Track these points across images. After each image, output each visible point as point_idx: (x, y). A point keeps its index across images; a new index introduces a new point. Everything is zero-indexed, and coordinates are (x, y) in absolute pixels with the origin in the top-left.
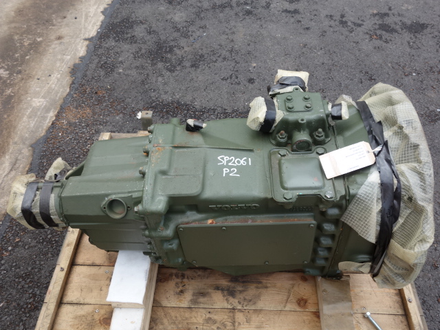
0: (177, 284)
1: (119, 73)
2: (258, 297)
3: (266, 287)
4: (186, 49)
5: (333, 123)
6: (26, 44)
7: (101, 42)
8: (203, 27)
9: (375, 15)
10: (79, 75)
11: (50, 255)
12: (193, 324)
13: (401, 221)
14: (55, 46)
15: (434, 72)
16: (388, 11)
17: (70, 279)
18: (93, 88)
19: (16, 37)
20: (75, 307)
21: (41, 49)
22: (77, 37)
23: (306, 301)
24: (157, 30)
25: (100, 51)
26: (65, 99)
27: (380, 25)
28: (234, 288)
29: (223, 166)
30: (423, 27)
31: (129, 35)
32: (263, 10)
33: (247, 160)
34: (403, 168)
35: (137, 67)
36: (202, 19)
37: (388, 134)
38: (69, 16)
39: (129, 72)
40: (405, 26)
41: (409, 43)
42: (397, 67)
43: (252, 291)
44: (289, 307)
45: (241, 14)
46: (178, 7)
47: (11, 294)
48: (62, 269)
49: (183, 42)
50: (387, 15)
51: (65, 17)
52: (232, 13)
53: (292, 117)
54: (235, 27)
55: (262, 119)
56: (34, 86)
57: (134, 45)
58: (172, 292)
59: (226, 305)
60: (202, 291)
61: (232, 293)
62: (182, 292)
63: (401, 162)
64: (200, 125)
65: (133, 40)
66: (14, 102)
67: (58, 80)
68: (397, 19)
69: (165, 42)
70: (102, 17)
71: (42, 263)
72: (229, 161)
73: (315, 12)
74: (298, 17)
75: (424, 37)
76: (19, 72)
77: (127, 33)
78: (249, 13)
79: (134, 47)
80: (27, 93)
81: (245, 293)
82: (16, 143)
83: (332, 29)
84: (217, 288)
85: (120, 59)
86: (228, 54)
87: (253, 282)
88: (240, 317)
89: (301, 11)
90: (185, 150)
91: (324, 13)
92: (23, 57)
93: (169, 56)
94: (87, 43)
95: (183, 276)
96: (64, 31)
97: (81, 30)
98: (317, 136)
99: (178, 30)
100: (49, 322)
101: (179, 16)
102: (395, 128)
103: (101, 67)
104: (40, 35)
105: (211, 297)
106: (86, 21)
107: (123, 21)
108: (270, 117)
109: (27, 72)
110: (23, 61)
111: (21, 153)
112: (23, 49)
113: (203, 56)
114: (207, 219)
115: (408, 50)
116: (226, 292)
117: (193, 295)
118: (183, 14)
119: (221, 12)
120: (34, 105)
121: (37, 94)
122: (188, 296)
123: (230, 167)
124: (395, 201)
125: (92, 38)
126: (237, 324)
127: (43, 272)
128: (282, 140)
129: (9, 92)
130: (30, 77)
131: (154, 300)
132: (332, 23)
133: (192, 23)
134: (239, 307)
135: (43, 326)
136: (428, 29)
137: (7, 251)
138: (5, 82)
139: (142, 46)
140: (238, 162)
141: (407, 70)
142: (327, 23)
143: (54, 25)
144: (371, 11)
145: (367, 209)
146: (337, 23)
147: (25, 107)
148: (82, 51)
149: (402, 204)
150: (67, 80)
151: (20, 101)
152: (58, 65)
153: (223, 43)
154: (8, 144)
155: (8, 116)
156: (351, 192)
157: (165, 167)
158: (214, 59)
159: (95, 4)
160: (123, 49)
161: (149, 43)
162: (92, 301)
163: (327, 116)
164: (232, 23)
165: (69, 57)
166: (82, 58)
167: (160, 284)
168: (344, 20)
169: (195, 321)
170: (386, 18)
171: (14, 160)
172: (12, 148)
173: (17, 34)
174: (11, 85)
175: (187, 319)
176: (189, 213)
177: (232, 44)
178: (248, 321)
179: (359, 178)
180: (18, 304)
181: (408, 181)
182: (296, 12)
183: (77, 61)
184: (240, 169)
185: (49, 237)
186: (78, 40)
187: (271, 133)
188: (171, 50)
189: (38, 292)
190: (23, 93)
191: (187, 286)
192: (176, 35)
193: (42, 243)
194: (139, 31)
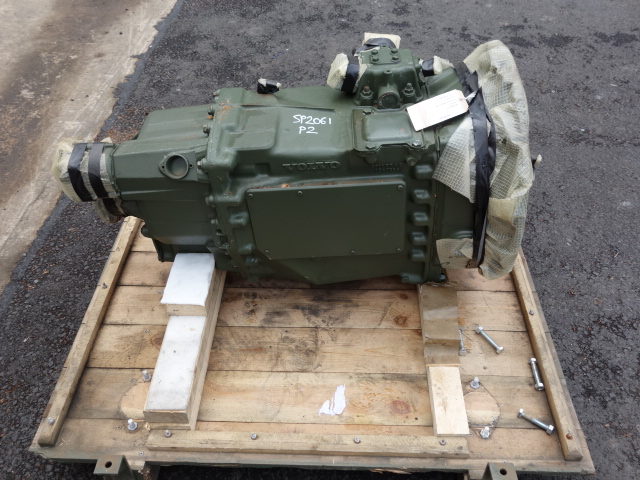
0: (247, 303)
1: (177, 93)
2: (347, 315)
3: (357, 306)
4: (263, 66)
5: (424, 79)
6: (56, 62)
7: (153, 59)
8: (286, 42)
9: (505, 28)
10: (125, 95)
11: (87, 287)
12: (266, 343)
13: (497, 170)
14: (94, 64)
15: (579, 89)
16: (522, 23)
17: (115, 300)
18: (142, 109)
19: (44, 55)
20: (121, 327)
21: (76, 68)
22: (123, 54)
23: (405, 319)
24: (225, 45)
25: (152, 69)
26: (106, 122)
27: (511, 38)
28: (317, 306)
29: (299, 124)
30: (567, 40)
31: (190, 51)
32: (363, 23)
33: (327, 120)
34: (498, 111)
35: (200, 86)
36: (283, 33)
37: (482, 82)
38: (112, 32)
39: (190, 91)
40: (543, 39)
41: (548, 58)
42: (532, 84)
43: (339, 309)
44: (384, 325)
45: (334, 28)
46: (254, 20)
47: (37, 329)
48: (105, 286)
49: (259, 58)
50: (522, 27)
51: (107, 33)
52: (323, 26)
53: (377, 70)
54: (326, 41)
55: (343, 72)
56: (66, 107)
57: (196, 62)
58: (241, 312)
59: (307, 324)
60: (278, 310)
61: (315, 312)
62: (253, 311)
63: (495, 105)
64: (273, 84)
65: (195, 56)
66: (41, 126)
67: (98, 101)
68: (534, 32)
69: (235, 58)
70: (155, 32)
71: (77, 295)
72: (307, 120)
73: (430, 25)
74: (408, 30)
75: (567, 51)
76: (48, 93)
77: (187, 49)
78: (344, 26)
79: (196, 65)
80: (57, 115)
81: (331, 312)
82: (43, 170)
83: (450, 44)
84: (297, 307)
85: (178, 78)
86: (316, 71)
87: (341, 301)
88: (323, 336)
89: (412, 23)
90: (256, 109)
91: (440, 26)
92: (52, 76)
93: (241, 73)
94: (135, 60)
95: (255, 296)
96: (105, 48)
97: (127, 47)
98: (406, 92)
99: (254, 45)
100: (89, 338)
101: (254, 30)
102: (490, 73)
103: (153, 86)
104: (74, 52)
105: (289, 316)
106: (133, 36)
107: (182, 36)
108: (353, 71)
109: (58, 93)
110: (52, 81)
111: (49, 180)
112: (53, 67)
113: (285, 73)
114: (281, 183)
115: (548, 66)
116: (307, 312)
117: (267, 314)
118: (260, 28)
119: (309, 25)
120: (67, 128)
121: (70, 117)
122: (260, 316)
123: (307, 126)
124: (490, 149)
125: (142, 55)
126: (320, 343)
127: (78, 305)
128: (366, 97)
129: (34, 114)
130: (61, 98)
131: (218, 320)
132: (451, 36)
133: (272, 37)
134: (324, 325)
135: (82, 343)
136: (574, 43)
137: (32, 284)
138: (29, 103)
139: (207, 63)
140: (317, 121)
141: (545, 87)
142: (444, 36)
143: (93, 42)
144: (501, 24)
145: (459, 158)
146: (457, 36)
147: (55, 130)
148: (128, 68)
149: (497, 152)
150: (110, 101)
151: (48, 124)
152: (98, 84)
153: (310, 60)
154: (34, 171)
155: (33, 141)
156: (442, 141)
157: (233, 124)
158: (299, 77)
159: (146, 17)
160: (182, 66)
161: (215, 60)
162: (142, 321)
163: (418, 70)
164: (323, 37)
165: (112, 76)
166: (128, 78)
167: (225, 303)
168: (466, 33)
169: (269, 340)
170: (520, 30)
171: (41, 188)
172: (37, 175)
173: (45, 51)
174: (36, 107)
175: (258, 338)
176: (260, 176)
177: (322, 60)
178: (334, 339)
179: (450, 128)
180: (47, 340)
181: (502, 123)
182: (405, 24)
183: (122, 81)
184: (318, 127)
185: (86, 268)
186: (124, 57)
187: (355, 94)
188: (244, 67)
189: (72, 327)
190: (52, 115)
191: (259, 306)
192: (250, 50)
193: (78, 275)
194: (203, 47)
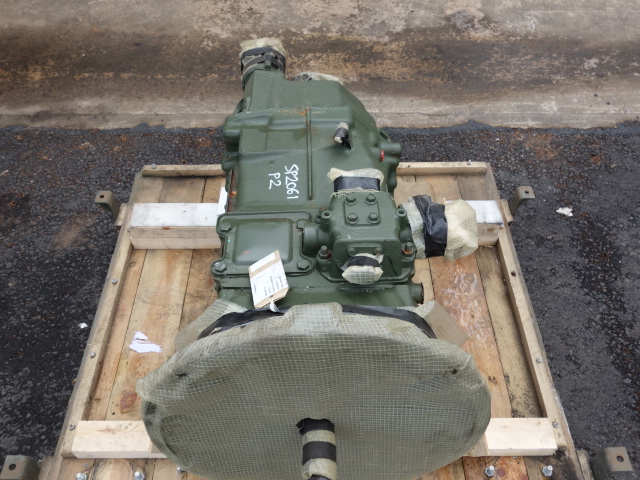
10: (625, 130)
29: (282, 172)
33: (294, 194)
56: (580, 95)
66: (540, 87)
67: (604, 113)
72: (291, 177)
76: (600, 76)
80: (563, 93)
109: (604, 82)
110: (626, 72)
120: (543, 105)
121: (564, 102)
123: (282, 179)
130: (596, 87)
140: (291, 186)
147: (537, 98)
150: (609, 122)
151: (545, 91)
190: (562, 89)
